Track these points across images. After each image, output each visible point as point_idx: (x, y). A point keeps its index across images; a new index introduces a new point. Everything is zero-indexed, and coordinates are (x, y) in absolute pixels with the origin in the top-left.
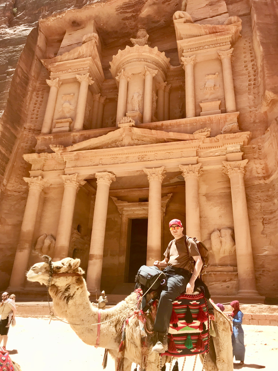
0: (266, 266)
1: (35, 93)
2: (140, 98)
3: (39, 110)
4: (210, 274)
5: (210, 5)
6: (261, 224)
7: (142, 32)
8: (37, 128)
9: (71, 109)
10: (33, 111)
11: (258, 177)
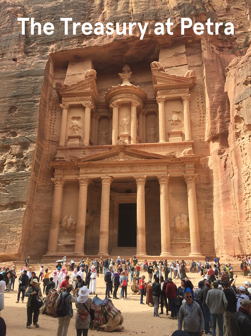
0: (206, 239)
1: (50, 112)
2: (128, 123)
3: (54, 125)
4: (175, 244)
5: (176, 56)
6: (204, 213)
7: (126, 68)
8: (54, 140)
9: (79, 128)
10: (50, 126)
11: (203, 183)
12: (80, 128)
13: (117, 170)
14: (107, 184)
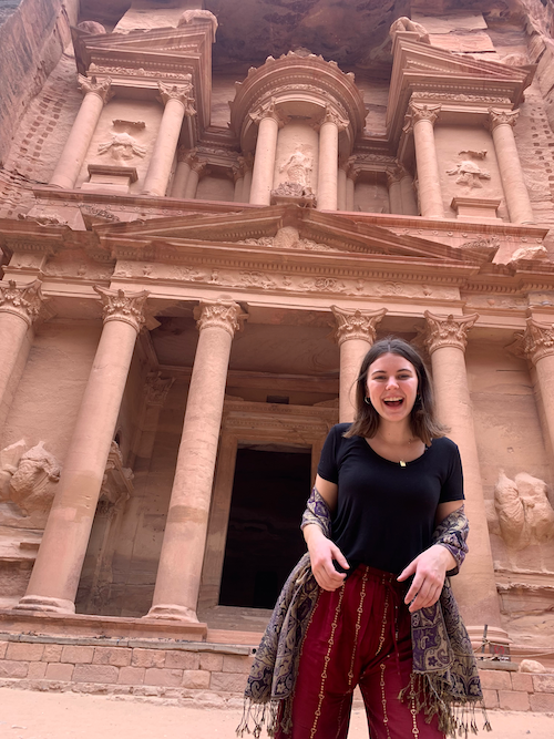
1: (37, 101)
3: (44, 139)
5: (459, 34)
8: (33, 175)
9: (135, 153)
10: (30, 136)
12: (137, 155)
13: (265, 282)
14: (221, 326)
